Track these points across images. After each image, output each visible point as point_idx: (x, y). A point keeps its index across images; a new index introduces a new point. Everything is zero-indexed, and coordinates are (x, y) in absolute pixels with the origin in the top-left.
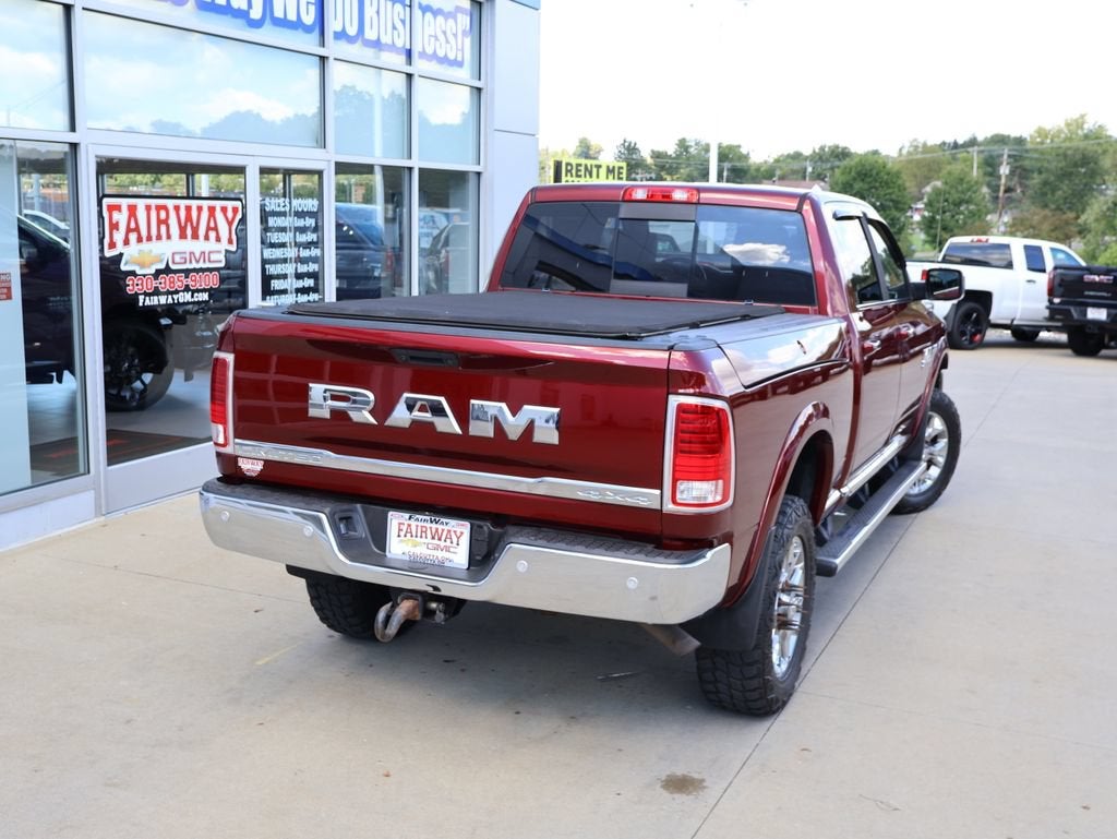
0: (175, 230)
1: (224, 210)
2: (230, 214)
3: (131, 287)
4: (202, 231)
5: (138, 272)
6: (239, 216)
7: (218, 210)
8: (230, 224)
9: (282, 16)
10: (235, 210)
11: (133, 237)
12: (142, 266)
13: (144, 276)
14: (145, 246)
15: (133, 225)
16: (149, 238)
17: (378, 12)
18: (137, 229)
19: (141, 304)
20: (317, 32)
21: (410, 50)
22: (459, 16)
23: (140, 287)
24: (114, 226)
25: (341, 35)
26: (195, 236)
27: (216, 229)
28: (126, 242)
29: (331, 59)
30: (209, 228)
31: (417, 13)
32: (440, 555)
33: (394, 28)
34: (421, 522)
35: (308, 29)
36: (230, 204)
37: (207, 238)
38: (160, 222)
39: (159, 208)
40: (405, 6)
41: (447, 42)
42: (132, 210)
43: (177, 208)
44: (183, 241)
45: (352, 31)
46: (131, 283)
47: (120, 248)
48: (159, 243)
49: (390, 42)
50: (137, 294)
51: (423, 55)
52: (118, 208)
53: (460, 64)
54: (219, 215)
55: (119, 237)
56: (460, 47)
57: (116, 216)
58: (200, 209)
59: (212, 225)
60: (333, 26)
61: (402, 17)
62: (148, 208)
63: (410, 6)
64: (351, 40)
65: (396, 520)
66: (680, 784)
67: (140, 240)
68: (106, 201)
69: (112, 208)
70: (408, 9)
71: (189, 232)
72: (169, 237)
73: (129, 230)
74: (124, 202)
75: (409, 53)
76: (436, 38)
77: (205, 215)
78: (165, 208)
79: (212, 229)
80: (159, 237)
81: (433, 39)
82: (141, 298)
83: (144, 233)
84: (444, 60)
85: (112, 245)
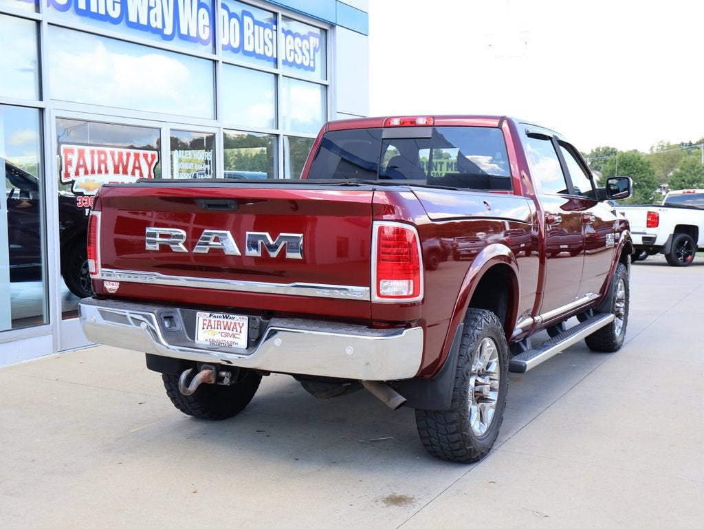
0: (111, 168)
1: (145, 156)
2: (150, 159)
3: (80, 203)
4: (130, 169)
5: (85, 194)
6: (156, 161)
7: (141, 156)
8: (150, 165)
9: (186, 34)
10: (153, 157)
11: (82, 171)
12: (88, 189)
13: (90, 196)
14: (90, 177)
15: (81, 163)
16: (93, 172)
17: (253, 33)
18: (85, 166)
19: (87, 215)
20: (211, 45)
21: (277, 59)
22: (311, 38)
23: (86, 203)
24: (69, 163)
25: (228, 48)
26: (125, 172)
27: (139, 168)
28: (77, 174)
29: (220, 62)
30: (134, 168)
31: (281, 35)
32: (230, 339)
33: (265, 44)
34: (217, 318)
35: (204, 43)
36: (150, 153)
37: (133, 174)
38: (100, 162)
39: (100, 153)
40: (272, 30)
41: (303, 54)
42: (81, 153)
43: (112, 154)
44: (116, 176)
45: (236, 45)
46: (80, 200)
47: (72, 177)
48: (100, 176)
49: (262, 53)
50: (84, 208)
51: (285, 62)
52: (72, 151)
53: (313, 69)
54: (142, 160)
55: (72, 170)
56: (312, 58)
57: (70, 156)
58: (128, 155)
59: (137, 165)
60: (222, 40)
61: (271, 37)
62: (92, 152)
63: (276, 30)
64: (235, 51)
65: (202, 317)
66: (396, 500)
67: (86, 172)
68: (63, 146)
69: (67, 151)
70: (275, 32)
71: (121, 169)
72: (107, 172)
73: (78, 166)
74: (76, 148)
75: (276, 61)
76: (295, 52)
77: (132, 159)
78: (104, 153)
79: (137, 168)
80: (100, 172)
81: (292, 53)
82: (87, 210)
83: (89, 168)
84: (301, 66)
85: (67, 175)
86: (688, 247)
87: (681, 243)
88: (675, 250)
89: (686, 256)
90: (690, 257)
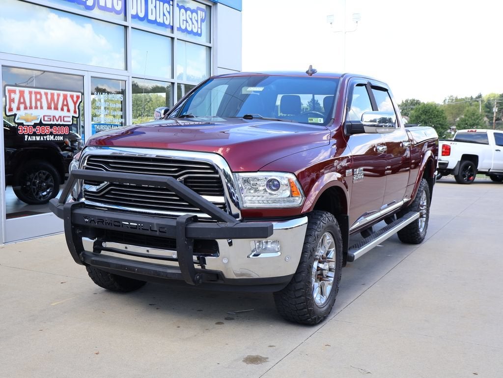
1: (72, 97)
2: (75, 99)
3: (21, 131)
5: (25, 124)
8: (75, 103)
9: (104, 5)
11: (22, 106)
12: (27, 121)
13: (28, 126)
14: (29, 111)
15: (22, 100)
16: (31, 108)
17: (155, 7)
18: (24, 103)
19: (26, 140)
20: (122, 15)
21: (173, 26)
22: (199, 12)
23: (26, 131)
24: (12, 100)
25: (135, 17)
27: (67, 105)
28: (18, 109)
29: (130, 28)
31: (176, 9)
33: (164, 15)
35: (118, 13)
36: (75, 94)
37: (62, 109)
38: (37, 100)
39: (36, 93)
40: (169, 5)
41: (193, 24)
42: (22, 94)
43: (46, 94)
45: (142, 15)
46: (21, 129)
47: (15, 111)
48: (36, 110)
49: (162, 22)
50: (24, 135)
51: (179, 29)
52: (14, 92)
53: (200, 35)
54: (69, 100)
55: (14, 106)
56: (199, 27)
57: (13, 95)
58: (59, 95)
59: (65, 103)
60: (131, 11)
61: (168, 10)
62: (30, 93)
63: (173, 5)
64: (141, 19)
66: (254, 360)
67: (26, 108)
68: (7, 88)
69: (10, 92)
70: (171, 7)
71: (53, 106)
72: (42, 108)
73: (20, 103)
74: (18, 89)
75: (172, 28)
76: (187, 22)
77: (61, 98)
78: (40, 93)
79: (65, 105)
80: (36, 108)
81: (185, 22)
82: (26, 137)
83: (28, 105)
84: (191, 32)
85: (11, 110)
86: (471, 170)
87: (466, 167)
88: (462, 173)
89: (469, 177)
90: (472, 178)
